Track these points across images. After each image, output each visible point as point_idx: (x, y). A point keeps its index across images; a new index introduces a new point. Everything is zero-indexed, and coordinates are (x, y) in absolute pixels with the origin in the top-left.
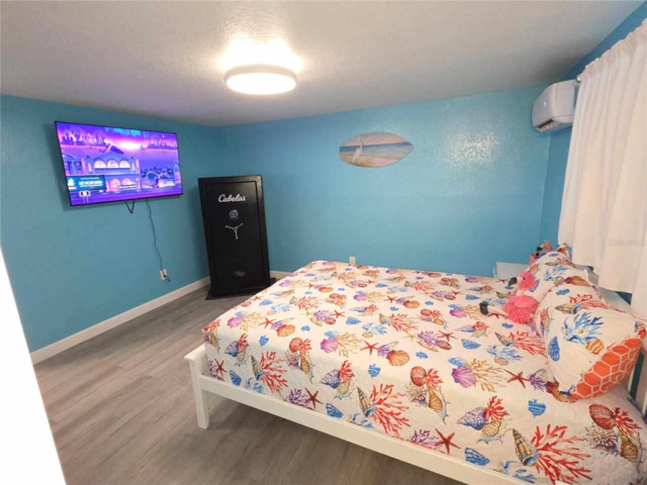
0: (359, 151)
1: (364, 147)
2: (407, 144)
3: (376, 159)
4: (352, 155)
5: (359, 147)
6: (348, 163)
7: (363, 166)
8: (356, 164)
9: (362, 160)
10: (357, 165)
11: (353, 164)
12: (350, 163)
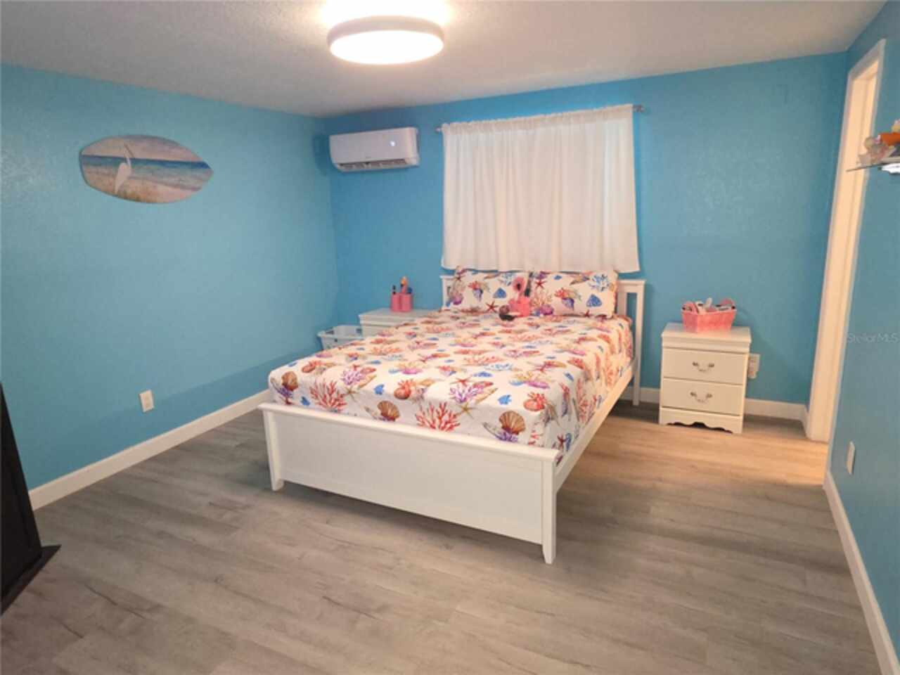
0: (125, 169)
1: (135, 161)
2: (203, 165)
3: (161, 189)
4: (114, 176)
5: (124, 160)
6: (106, 192)
7: (138, 200)
8: (123, 195)
9: (135, 187)
10: (126, 197)
11: (116, 196)
12: (109, 191)
